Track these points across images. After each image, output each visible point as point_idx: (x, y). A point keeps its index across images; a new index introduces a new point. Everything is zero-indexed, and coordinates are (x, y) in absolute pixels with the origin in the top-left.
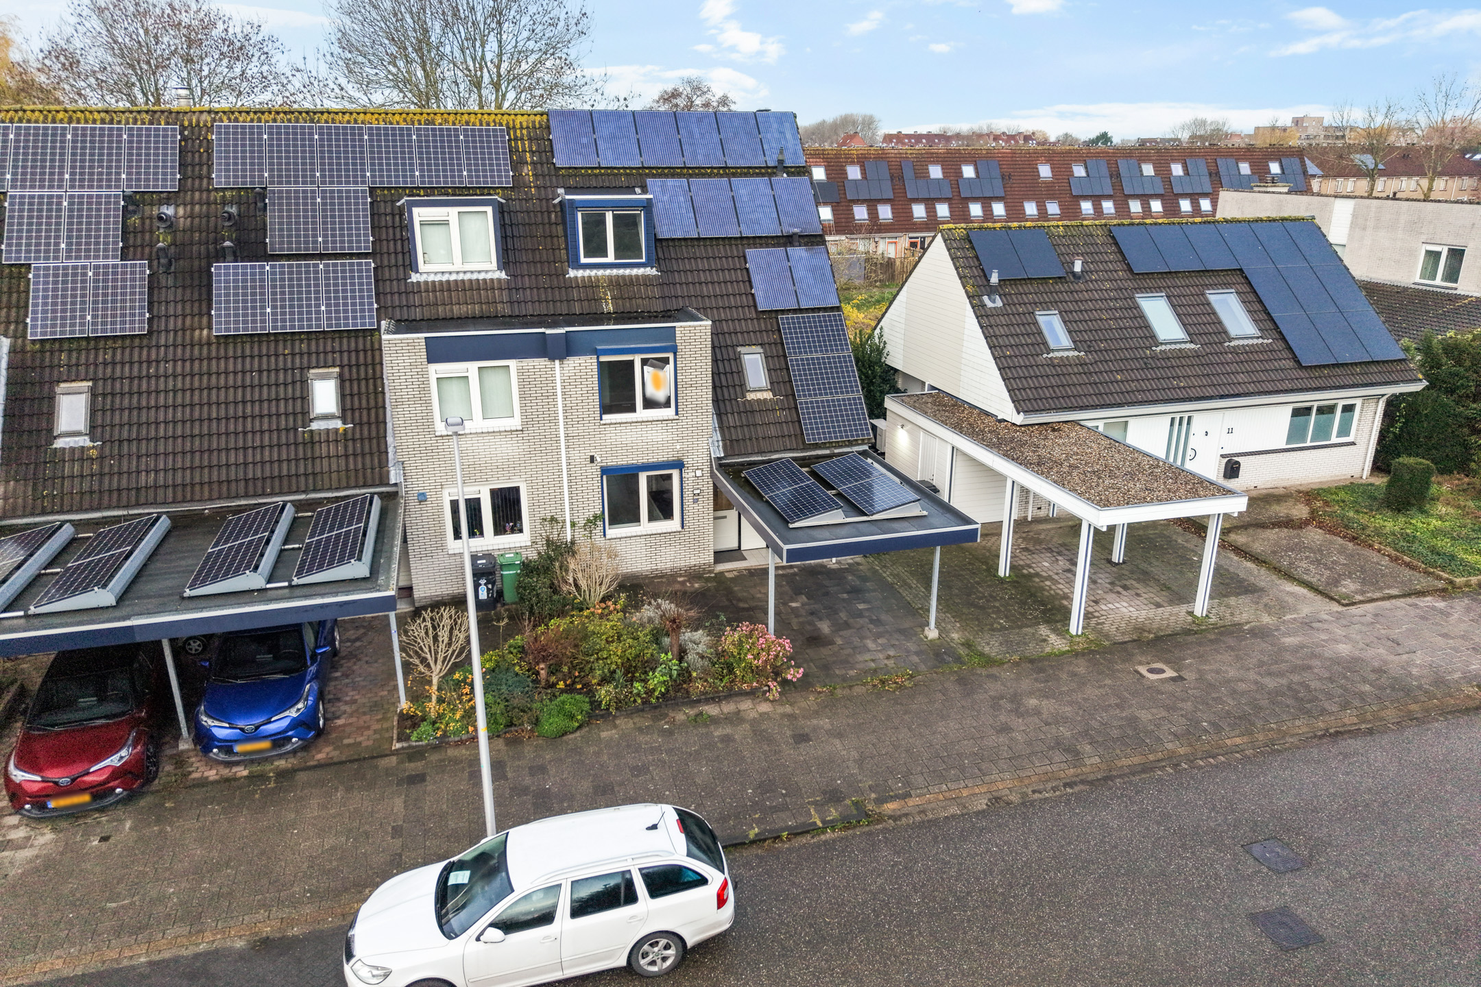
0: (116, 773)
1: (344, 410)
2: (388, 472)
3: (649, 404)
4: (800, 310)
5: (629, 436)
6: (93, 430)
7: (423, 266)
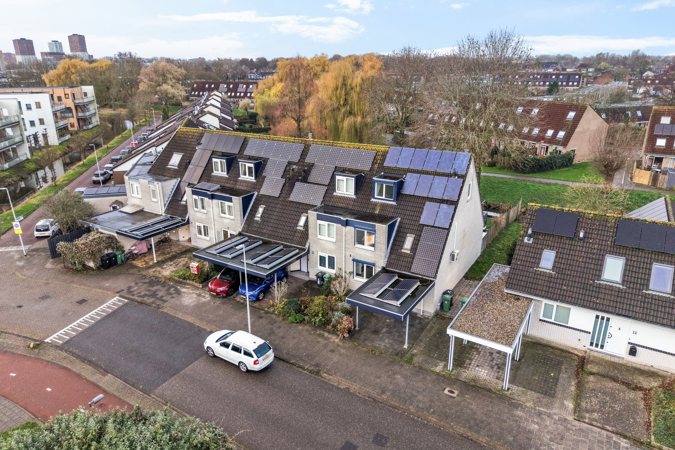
0: (221, 292)
1: (305, 226)
2: (306, 244)
3: (368, 245)
4: (435, 227)
5: (362, 252)
6: (261, 218)
7: (337, 191)
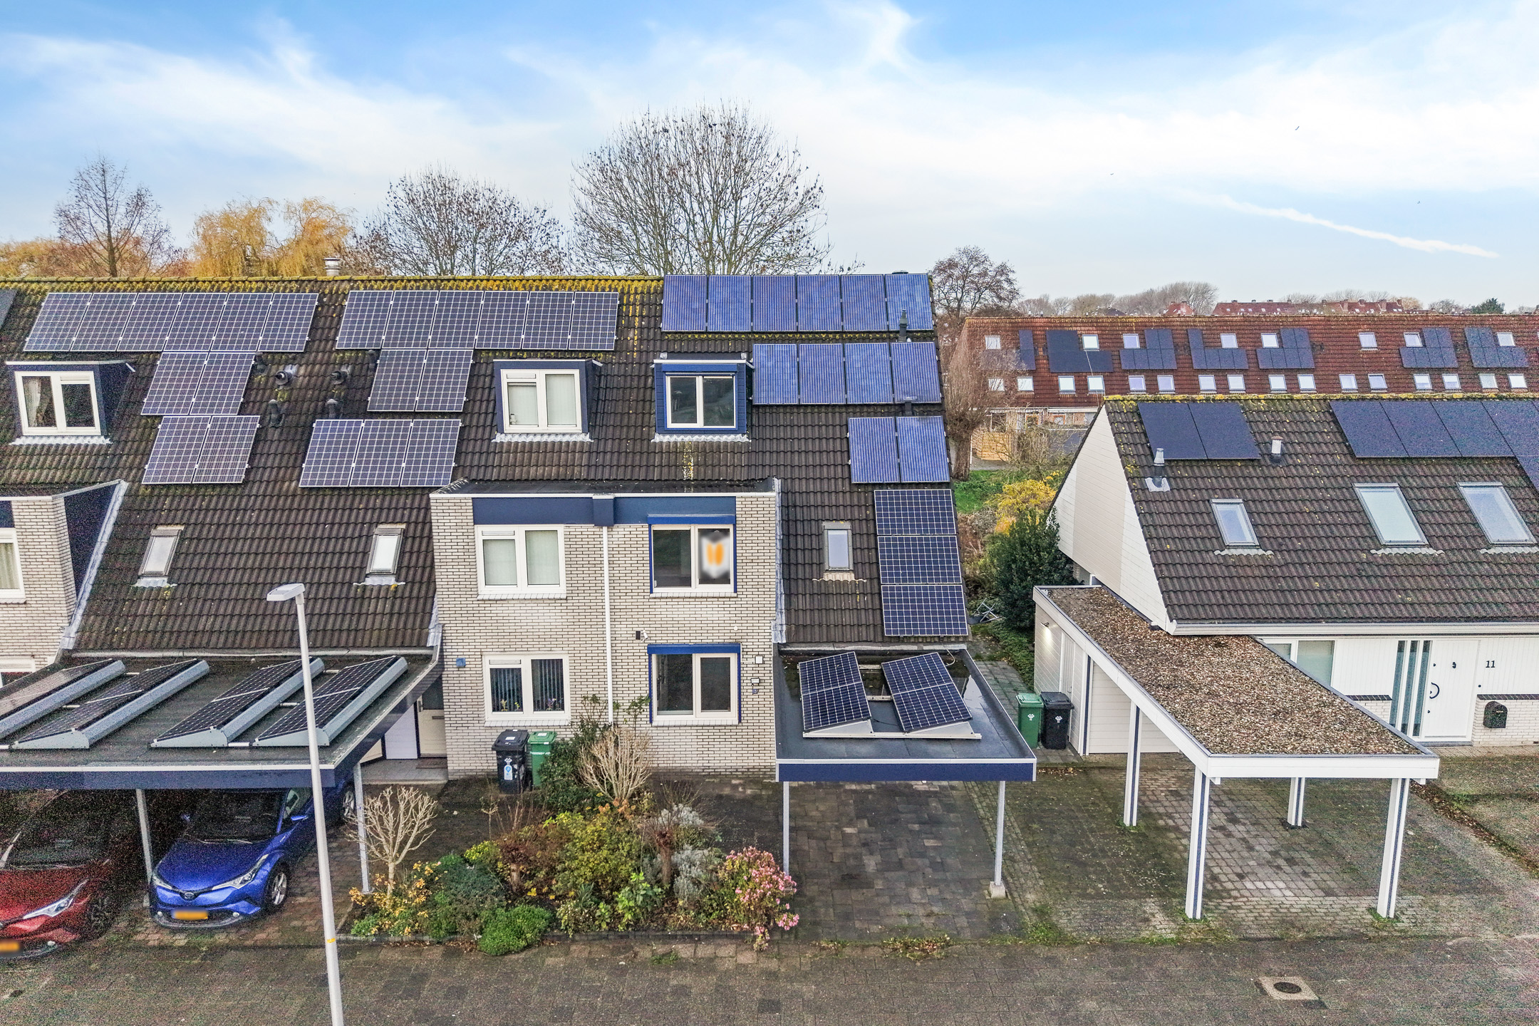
0: (50, 925)
1: (399, 568)
2: (428, 634)
3: (705, 579)
4: (903, 485)
5: (682, 613)
6: (172, 573)
7: (507, 428)
